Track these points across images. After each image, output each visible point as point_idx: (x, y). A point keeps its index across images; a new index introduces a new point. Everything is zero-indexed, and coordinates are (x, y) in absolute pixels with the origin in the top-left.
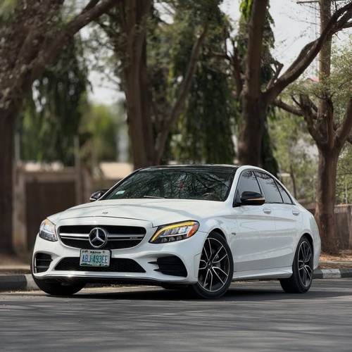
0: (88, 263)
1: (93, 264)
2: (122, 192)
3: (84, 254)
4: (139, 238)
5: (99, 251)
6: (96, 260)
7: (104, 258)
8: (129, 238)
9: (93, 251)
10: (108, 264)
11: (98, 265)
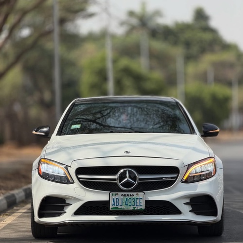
0: (119, 207)
1: (125, 207)
2: (78, 126)
3: (114, 197)
4: (172, 178)
5: (131, 193)
6: (129, 204)
7: (138, 201)
8: (162, 178)
9: (124, 193)
10: (143, 208)
11: (131, 208)
